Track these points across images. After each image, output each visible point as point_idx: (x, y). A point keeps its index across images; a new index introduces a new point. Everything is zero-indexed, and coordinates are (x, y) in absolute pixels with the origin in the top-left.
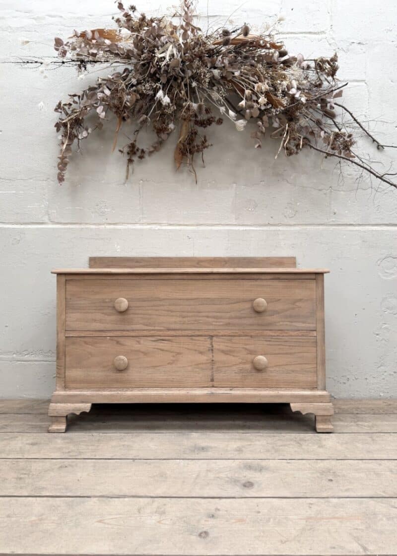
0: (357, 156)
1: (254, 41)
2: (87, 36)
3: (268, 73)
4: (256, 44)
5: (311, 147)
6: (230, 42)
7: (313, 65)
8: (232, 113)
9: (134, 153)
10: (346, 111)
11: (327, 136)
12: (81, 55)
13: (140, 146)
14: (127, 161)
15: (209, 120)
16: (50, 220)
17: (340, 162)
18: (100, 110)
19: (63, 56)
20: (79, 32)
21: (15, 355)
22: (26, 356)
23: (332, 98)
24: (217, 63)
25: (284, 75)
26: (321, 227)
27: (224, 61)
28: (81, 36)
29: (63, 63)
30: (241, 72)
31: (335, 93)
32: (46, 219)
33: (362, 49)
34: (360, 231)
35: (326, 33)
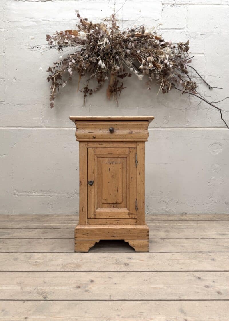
0: (199, 93)
1: (147, 36)
2: (63, 34)
3: (154, 51)
4: (148, 37)
5: (176, 88)
6: (135, 35)
7: (177, 46)
8: (136, 72)
9: (87, 92)
10: (193, 70)
11: (183, 83)
12: (60, 43)
13: (90, 88)
14: (84, 96)
15: (124, 74)
16: (44, 125)
17: (190, 96)
18: (70, 70)
19: (51, 45)
20: (59, 32)
21: (28, 193)
22: (34, 194)
23: (186, 63)
24: (128, 46)
25: (162, 52)
26: (181, 129)
27: (132, 45)
28: (60, 34)
29: (51, 47)
30: (140, 51)
31: (187, 61)
32: (43, 125)
33: (202, 37)
34: (200, 130)
35: (184, 29)
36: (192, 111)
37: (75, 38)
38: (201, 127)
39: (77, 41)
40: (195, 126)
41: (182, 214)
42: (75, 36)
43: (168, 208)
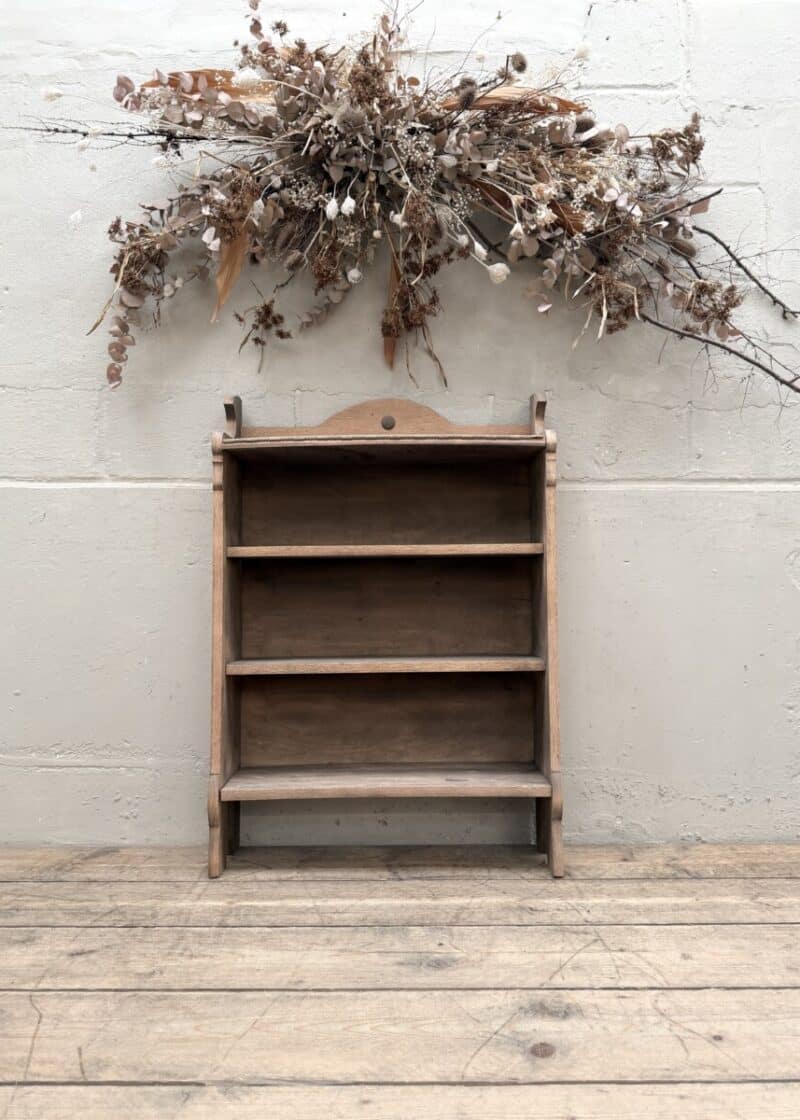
0: (742, 334)
1: (525, 100)
2: (183, 83)
4: (530, 107)
5: (645, 318)
6: (475, 102)
7: (647, 145)
8: (478, 247)
15: (432, 261)
16: (107, 470)
18: (208, 236)
20: (166, 75)
21: (33, 755)
22: (58, 756)
23: (688, 213)
24: (448, 144)
25: (590, 168)
26: (671, 485)
28: (169, 84)
29: (131, 136)
30: (499, 163)
32: (100, 469)
33: (751, 120)
34: (751, 492)
35: (676, 87)
36: (714, 413)
37: (232, 105)
38: (753, 477)
39: (237, 120)
40: (728, 477)
41: (684, 845)
42: (232, 96)
43: (621, 818)
